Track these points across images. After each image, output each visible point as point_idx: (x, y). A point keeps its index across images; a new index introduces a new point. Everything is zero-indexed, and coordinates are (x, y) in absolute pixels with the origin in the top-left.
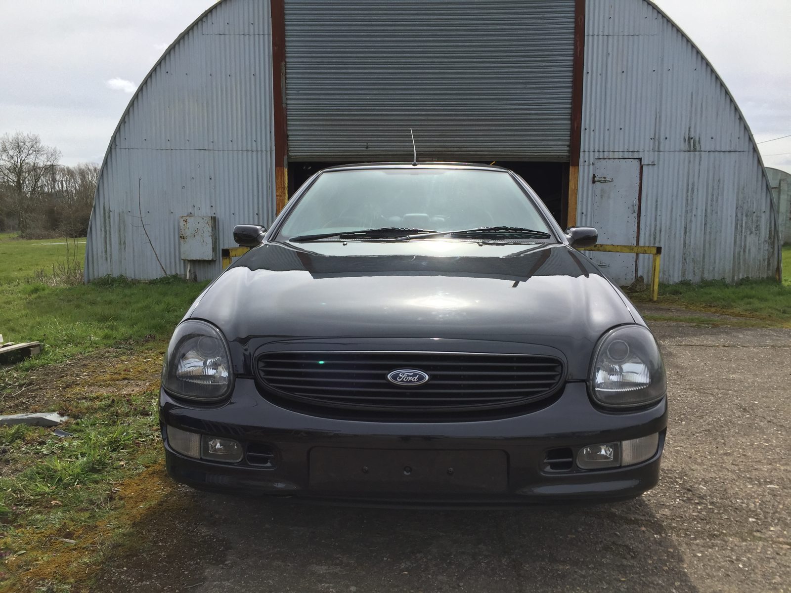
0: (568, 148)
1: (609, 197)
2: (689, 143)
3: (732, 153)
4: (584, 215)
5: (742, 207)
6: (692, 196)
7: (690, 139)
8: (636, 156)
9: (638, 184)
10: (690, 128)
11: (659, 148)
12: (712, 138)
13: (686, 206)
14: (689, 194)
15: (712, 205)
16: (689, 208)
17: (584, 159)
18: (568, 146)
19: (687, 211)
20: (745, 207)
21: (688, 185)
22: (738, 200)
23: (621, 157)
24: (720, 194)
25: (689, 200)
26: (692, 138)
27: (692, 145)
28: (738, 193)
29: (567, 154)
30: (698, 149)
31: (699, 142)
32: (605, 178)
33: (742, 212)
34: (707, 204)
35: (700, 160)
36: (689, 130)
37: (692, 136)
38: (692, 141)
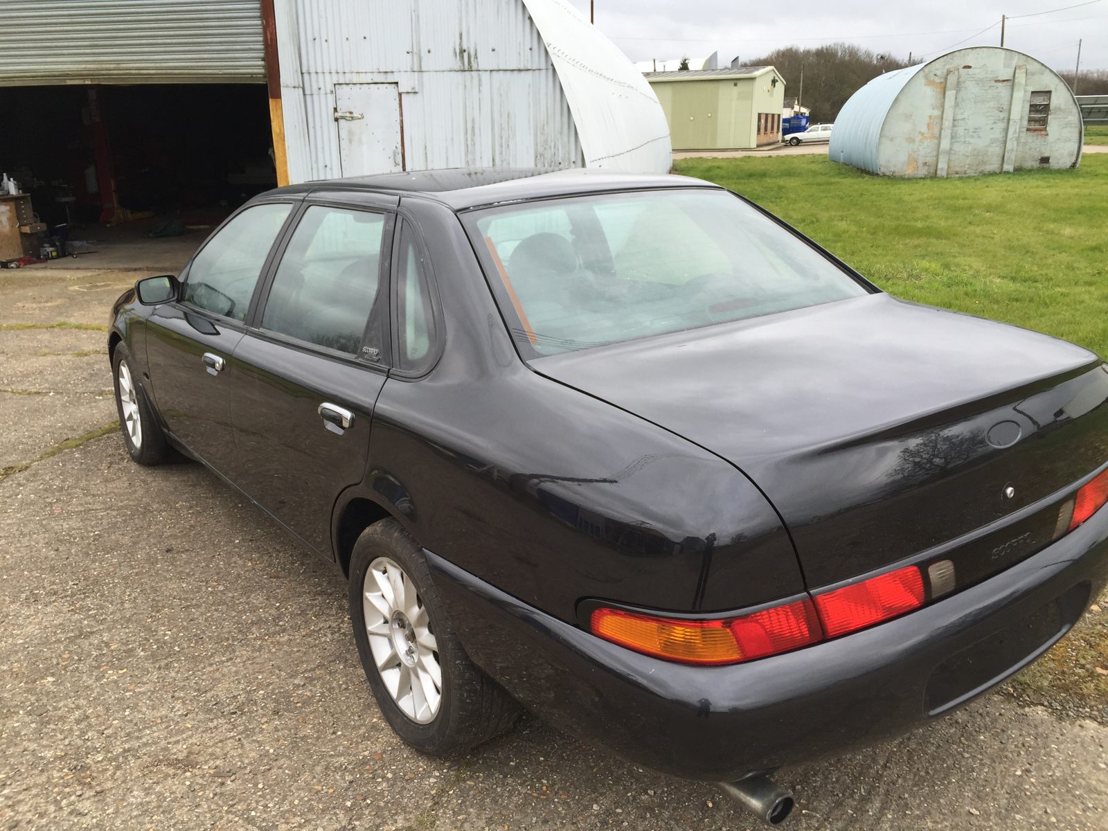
0: (263, 63)
1: (360, 142)
2: (462, 57)
3: (523, 73)
4: (328, 168)
5: (542, 155)
6: (473, 140)
7: (462, 51)
8: (391, 78)
9: (399, 121)
10: (461, 35)
11: (420, 67)
12: (493, 50)
13: (466, 155)
14: (469, 136)
15: (501, 153)
16: (470, 157)
17: (318, 84)
18: (263, 59)
19: (468, 161)
20: (548, 154)
21: (466, 122)
22: (536, 145)
23: (370, 82)
24: (510, 136)
25: (469, 145)
26: (465, 51)
27: (466, 60)
28: (536, 135)
29: (263, 71)
30: (474, 67)
31: (476, 57)
32: (351, 113)
33: (544, 163)
34: (493, 151)
35: (480, 85)
36: (461, 38)
37: (465, 47)
38: (466, 55)
